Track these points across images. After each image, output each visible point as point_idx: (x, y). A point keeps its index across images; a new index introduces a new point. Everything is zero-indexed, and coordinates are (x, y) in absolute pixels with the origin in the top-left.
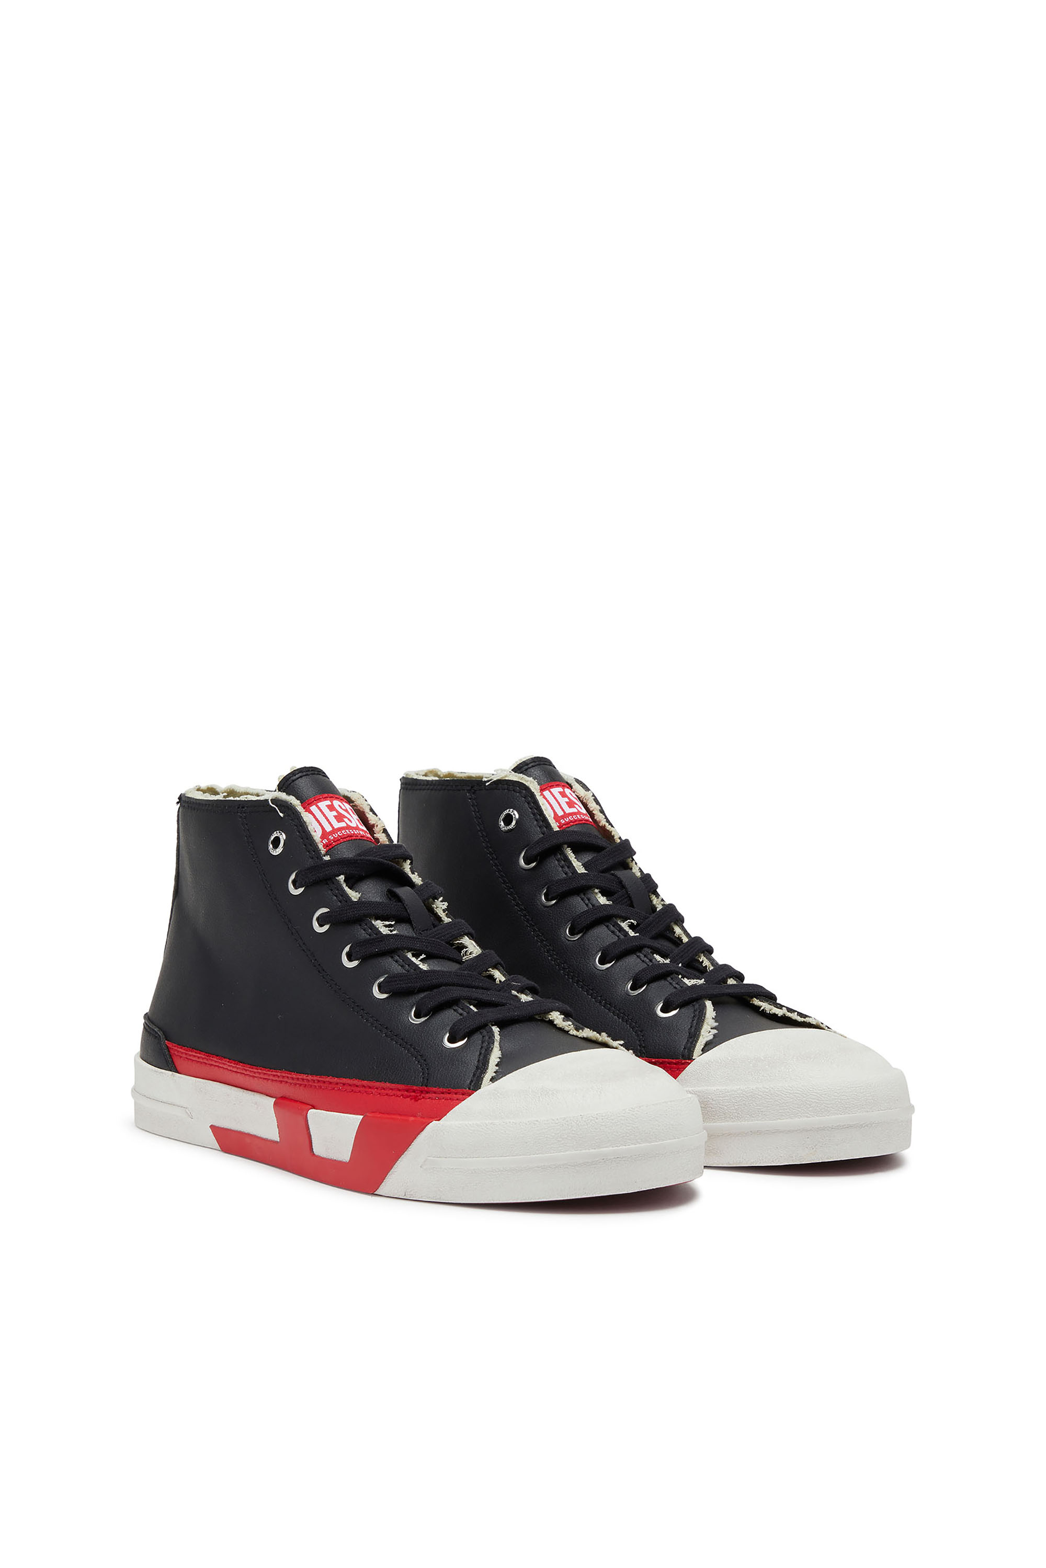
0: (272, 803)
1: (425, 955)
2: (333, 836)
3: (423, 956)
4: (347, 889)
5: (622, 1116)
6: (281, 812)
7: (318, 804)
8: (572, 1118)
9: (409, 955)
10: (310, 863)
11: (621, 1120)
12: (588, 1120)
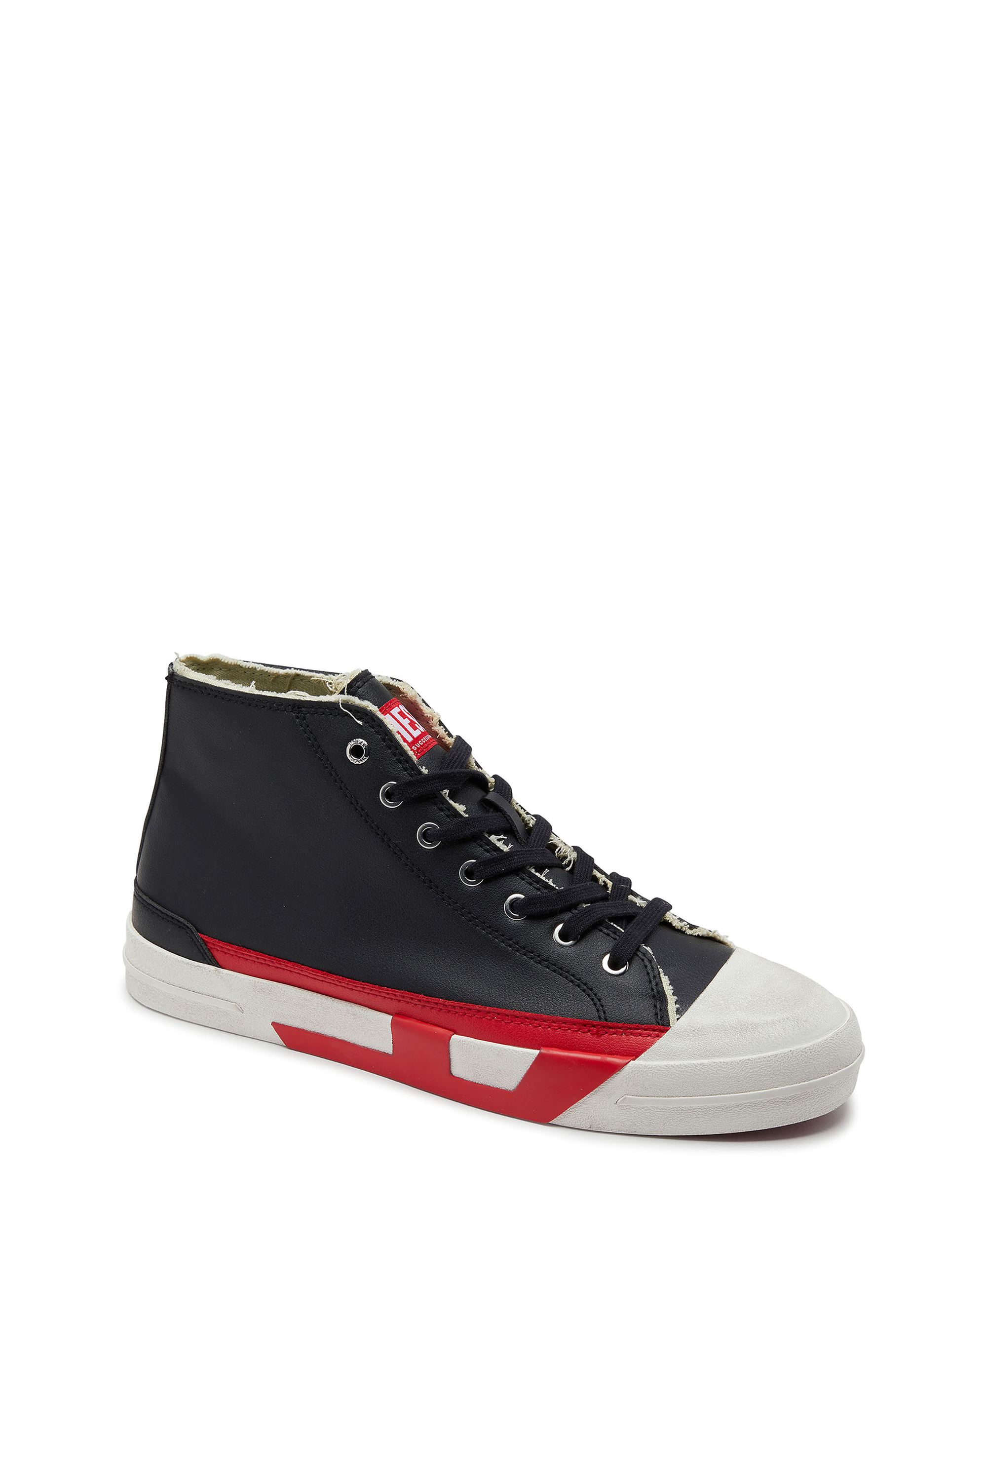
0: (342, 707)
1: (548, 869)
2: (416, 746)
3: (547, 871)
4: (451, 802)
5: (826, 1047)
6: (358, 720)
7: (391, 712)
8: (783, 1055)
9: (533, 871)
10: (405, 776)
11: (825, 1050)
12: (798, 1056)
